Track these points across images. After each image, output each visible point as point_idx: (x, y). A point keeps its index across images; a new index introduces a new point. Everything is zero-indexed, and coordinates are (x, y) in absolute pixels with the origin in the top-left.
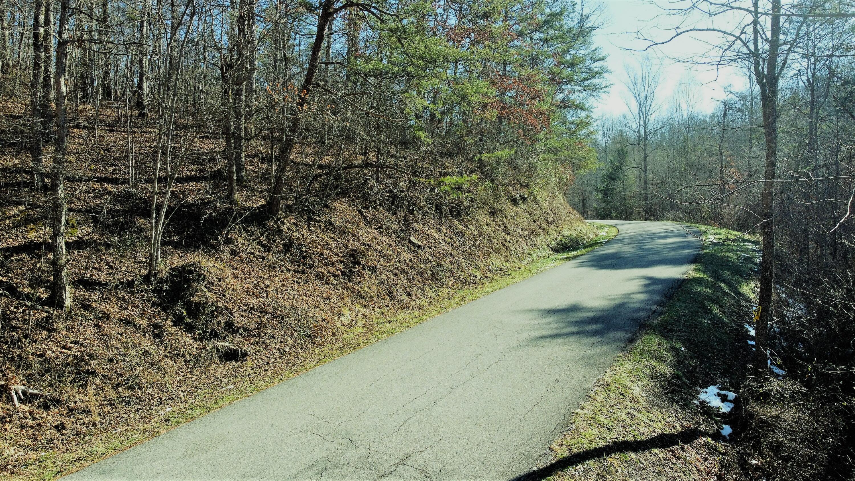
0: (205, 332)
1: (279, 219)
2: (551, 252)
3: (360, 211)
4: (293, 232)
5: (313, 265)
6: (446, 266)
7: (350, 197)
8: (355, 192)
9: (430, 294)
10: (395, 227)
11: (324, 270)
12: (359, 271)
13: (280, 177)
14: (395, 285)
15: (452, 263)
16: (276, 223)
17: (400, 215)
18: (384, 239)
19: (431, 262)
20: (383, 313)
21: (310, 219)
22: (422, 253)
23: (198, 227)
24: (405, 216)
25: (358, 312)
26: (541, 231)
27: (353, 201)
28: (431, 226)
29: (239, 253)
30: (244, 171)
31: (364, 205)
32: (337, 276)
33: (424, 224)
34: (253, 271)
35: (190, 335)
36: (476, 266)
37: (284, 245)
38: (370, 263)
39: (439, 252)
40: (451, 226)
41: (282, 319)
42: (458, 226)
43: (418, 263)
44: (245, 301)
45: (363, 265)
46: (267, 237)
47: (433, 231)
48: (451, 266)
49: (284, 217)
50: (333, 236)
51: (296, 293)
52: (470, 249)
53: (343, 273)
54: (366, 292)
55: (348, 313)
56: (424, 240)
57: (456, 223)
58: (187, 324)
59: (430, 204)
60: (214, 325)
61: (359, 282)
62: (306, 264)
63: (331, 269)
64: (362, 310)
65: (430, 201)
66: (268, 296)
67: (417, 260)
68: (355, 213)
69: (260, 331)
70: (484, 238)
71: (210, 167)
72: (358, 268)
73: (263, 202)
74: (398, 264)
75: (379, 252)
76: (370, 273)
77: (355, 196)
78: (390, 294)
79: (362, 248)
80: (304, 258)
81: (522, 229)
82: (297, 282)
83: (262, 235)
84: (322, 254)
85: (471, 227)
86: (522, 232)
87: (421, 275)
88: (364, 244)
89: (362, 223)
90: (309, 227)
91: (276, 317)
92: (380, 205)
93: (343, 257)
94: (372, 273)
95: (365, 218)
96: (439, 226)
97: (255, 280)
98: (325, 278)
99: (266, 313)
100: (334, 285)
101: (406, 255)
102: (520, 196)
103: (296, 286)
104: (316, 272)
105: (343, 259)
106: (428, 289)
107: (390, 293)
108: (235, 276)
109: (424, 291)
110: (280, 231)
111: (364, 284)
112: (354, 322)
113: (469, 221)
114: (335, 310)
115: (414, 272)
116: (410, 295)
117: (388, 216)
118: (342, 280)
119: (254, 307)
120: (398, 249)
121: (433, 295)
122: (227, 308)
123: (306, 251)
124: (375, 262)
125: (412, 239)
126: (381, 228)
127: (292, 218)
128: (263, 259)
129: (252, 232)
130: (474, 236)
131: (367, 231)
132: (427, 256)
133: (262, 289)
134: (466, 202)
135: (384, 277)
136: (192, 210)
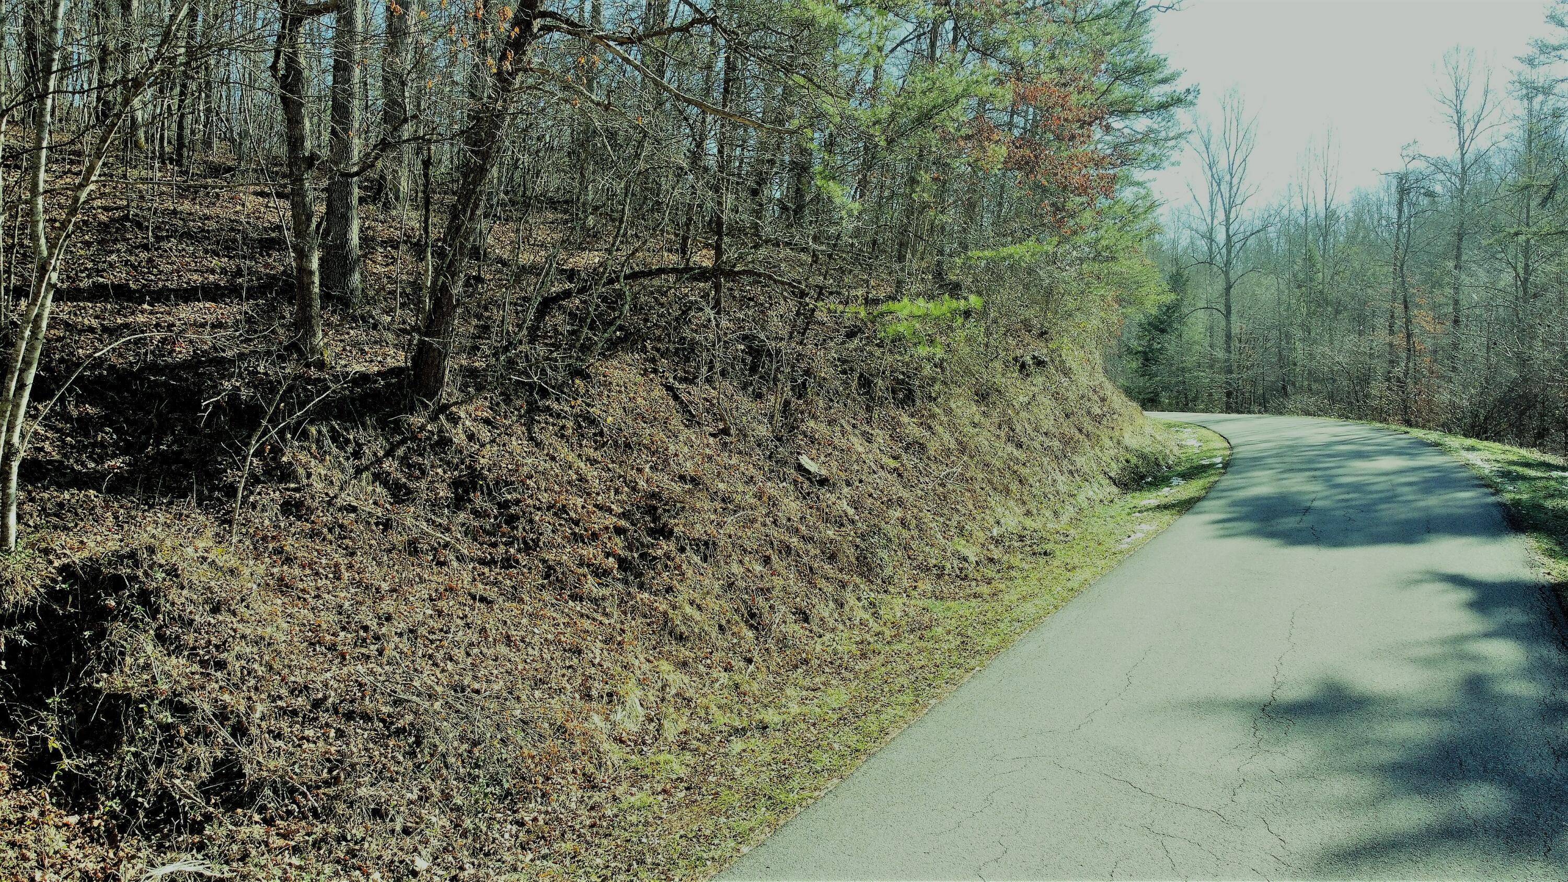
0: (132, 807)
1: (443, 408)
2: (1115, 490)
3: (669, 388)
4: (483, 445)
5: (536, 542)
6: (892, 530)
7: (644, 350)
8: (659, 339)
9: (861, 614)
10: (763, 431)
11: (566, 556)
12: (667, 556)
13: (445, 289)
14: (765, 592)
15: (903, 523)
16: (434, 418)
17: (773, 401)
18: (733, 461)
19: (853, 522)
20: (737, 686)
21: (533, 408)
22: (833, 498)
23: (193, 431)
24: (787, 403)
25: (663, 688)
26: (1082, 437)
27: (653, 360)
28: (848, 428)
29: (310, 510)
30: (357, 277)
31: (680, 374)
32: (606, 573)
33: (831, 422)
34: (350, 567)
35: (73, 819)
36: (961, 529)
37: (456, 484)
38: (698, 531)
39: (870, 495)
40: (894, 426)
41: (418, 742)
42: (911, 428)
43: (822, 526)
44: (298, 678)
45: (678, 539)
46: (404, 461)
47: (854, 440)
48: (905, 534)
49: (455, 403)
50: (597, 455)
51: (475, 638)
52: (943, 485)
53: (624, 564)
54: (686, 619)
55: (633, 694)
56: (834, 464)
57: (905, 419)
58: (67, 776)
59: (844, 372)
60: (170, 775)
61: (669, 590)
62: (515, 538)
63: (588, 552)
64: (677, 679)
65: (845, 365)
66: (380, 652)
67: (820, 518)
68: (659, 392)
69: (331, 791)
70: (972, 457)
71: (267, 265)
72: (665, 546)
73: (397, 359)
74: (774, 532)
75: (723, 500)
76: (696, 559)
77: (658, 350)
78: (753, 619)
79: (677, 488)
80: (512, 520)
81: (1046, 434)
82: (483, 599)
83: (389, 453)
84: (564, 509)
85: (939, 429)
86: (1047, 442)
87: (832, 558)
88: (682, 478)
89: (676, 421)
90: (529, 431)
91: (400, 732)
92: (723, 373)
93: (624, 515)
94: (705, 559)
95: (685, 408)
96: (868, 429)
97: (344, 597)
98: (571, 579)
99: (367, 718)
100: (595, 601)
101: (791, 506)
102: (1034, 357)
103: (478, 614)
104: (544, 561)
105: (623, 523)
106: (851, 600)
107: (752, 616)
108: (283, 586)
109: (842, 605)
110: (444, 442)
111: (684, 594)
112: (652, 727)
113: (933, 416)
114: (597, 688)
115: (813, 552)
116: (806, 620)
117: (745, 402)
118: (620, 586)
119: (325, 698)
120: (771, 488)
121: (867, 616)
122: (222, 715)
123: (517, 502)
124: (712, 529)
125: (805, 460)
126: (725, 432)
127: (480, 407)
128: (387, 525)
129: (360, 446)
130: (948, 452)
131: (689, 443)
132: (844, 504)
133: (366, 629)
134: (927, 370)
135: (736, 568)
136: (180, 379)
